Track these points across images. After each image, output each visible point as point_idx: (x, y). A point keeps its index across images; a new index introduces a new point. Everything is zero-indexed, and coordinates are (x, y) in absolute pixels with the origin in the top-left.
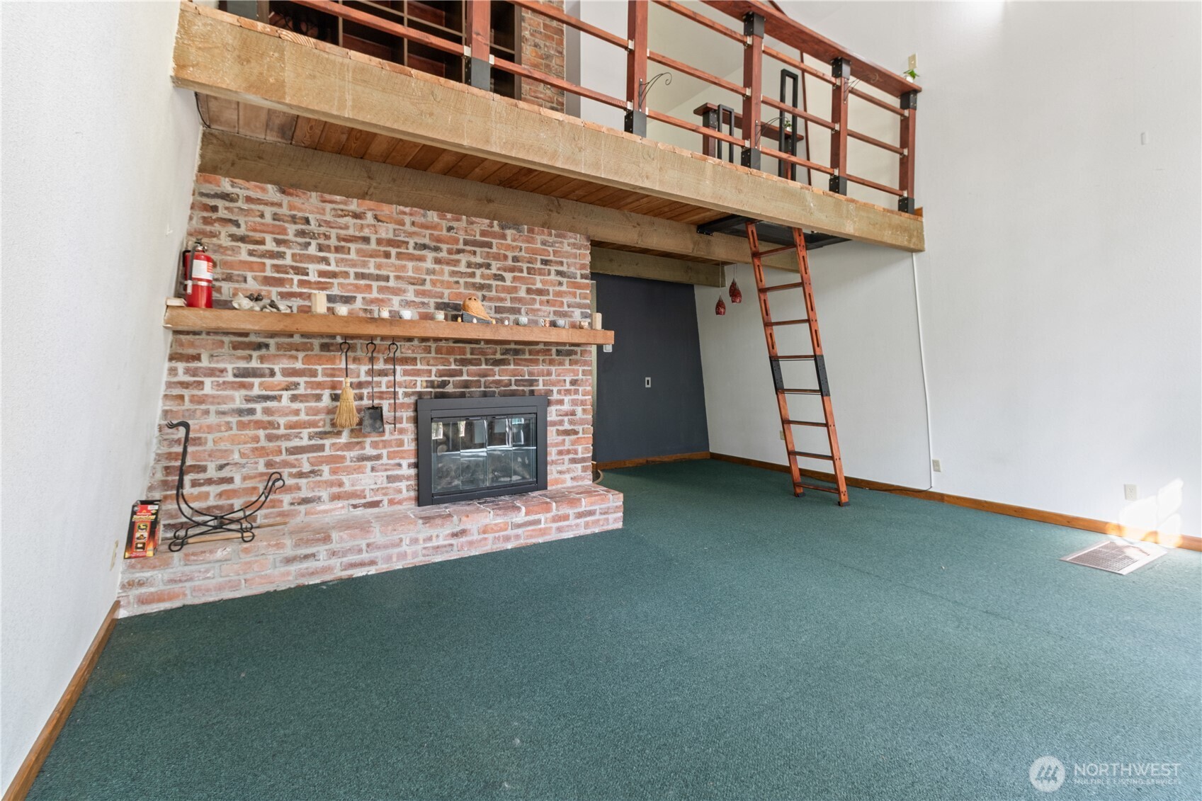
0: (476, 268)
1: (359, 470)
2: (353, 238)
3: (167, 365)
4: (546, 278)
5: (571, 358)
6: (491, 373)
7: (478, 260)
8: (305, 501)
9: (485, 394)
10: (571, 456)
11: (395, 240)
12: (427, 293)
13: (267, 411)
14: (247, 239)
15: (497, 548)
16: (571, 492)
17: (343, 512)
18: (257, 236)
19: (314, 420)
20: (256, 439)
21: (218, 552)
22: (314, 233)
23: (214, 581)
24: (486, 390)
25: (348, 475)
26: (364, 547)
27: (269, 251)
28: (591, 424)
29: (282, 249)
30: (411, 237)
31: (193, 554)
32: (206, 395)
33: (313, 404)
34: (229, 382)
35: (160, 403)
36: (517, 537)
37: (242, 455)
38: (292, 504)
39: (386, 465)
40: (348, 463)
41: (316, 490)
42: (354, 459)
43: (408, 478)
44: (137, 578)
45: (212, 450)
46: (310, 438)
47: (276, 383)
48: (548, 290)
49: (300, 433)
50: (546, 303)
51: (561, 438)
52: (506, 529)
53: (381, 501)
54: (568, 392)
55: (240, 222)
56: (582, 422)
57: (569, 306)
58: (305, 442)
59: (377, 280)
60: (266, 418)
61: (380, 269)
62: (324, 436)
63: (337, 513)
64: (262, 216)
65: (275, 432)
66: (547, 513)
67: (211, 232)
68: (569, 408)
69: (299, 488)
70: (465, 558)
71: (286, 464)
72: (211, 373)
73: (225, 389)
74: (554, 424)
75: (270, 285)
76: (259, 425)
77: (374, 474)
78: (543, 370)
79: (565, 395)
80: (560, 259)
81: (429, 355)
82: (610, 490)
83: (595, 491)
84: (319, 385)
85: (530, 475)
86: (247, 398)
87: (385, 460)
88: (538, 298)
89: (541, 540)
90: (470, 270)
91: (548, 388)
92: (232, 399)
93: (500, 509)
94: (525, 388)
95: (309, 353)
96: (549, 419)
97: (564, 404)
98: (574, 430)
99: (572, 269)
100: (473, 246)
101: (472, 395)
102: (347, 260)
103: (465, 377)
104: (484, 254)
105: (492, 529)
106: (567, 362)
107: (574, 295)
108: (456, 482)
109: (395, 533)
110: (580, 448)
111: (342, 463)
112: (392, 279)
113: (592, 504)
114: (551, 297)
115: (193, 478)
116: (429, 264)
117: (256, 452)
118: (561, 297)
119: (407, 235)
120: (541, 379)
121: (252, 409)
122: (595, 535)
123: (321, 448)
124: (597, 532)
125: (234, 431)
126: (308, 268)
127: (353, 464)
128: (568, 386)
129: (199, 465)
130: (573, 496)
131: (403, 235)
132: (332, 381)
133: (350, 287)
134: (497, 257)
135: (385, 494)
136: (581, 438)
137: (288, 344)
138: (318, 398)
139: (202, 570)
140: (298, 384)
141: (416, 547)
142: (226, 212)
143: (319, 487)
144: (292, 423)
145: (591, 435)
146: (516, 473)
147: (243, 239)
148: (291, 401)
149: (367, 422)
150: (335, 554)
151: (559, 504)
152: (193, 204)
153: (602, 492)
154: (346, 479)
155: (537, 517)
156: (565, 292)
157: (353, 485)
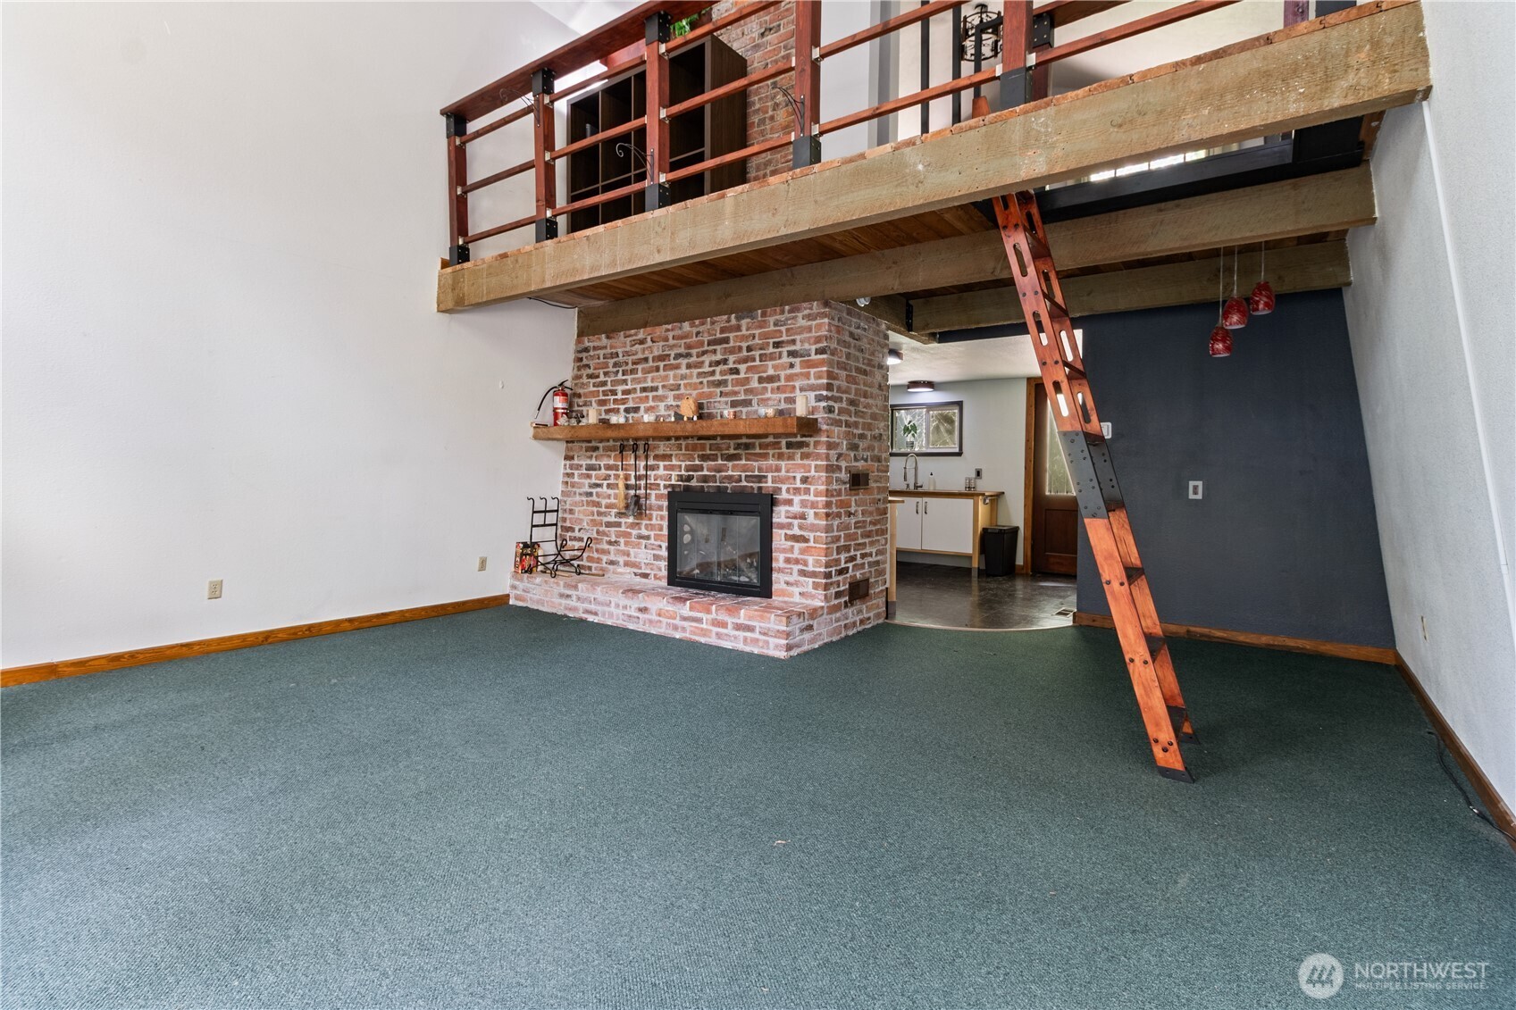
0: (716, 366)
1: (639, 546)
2: (640, 360)
3: (563, 462)
4: (777, 362)
5: (802, 451)
6: (725, 468)
7: (719, 357)
8: (612, 562)
9: (719, 489)
10: (801, 567)
11: (662, 355)
13: (597, 494)
14: (593, 376)
15: (668, 634)
16: (768, 604)
17: (629, 577)
18: (597, 372)
19: (617, 503)
20: (593, 513)
22: (621, 363)
23: (536, 597)
24: (721, 485)
25: (633, 548)
27: (602, 381)
28: (824, 531)
29: (607, 378)
30: (672, 349)
32: (575, 482)
33: (617, 491)
34: (583, 474)
35: (561, 485)
36: (684, 629)
37: (587, 523)
38: (607, 563)
39: (653, 544)
40: (633, 539)
41: (618, 556)
42: (636, 537)
44: (514, 584)
45: (577, 518)
46: (615, 516)
47: (601, 474)
48: (779, 375)
49: (611, 512)
50: (777, 390)
51: (790, 543)
52: (675, 618)
53: (650, 574)
54: (797, 491)
55: (590, 365)
56: (813, 528)
58: (613, 519)
59: (652, 391)
60: (597, 499)
62: (622, 516)
63: (627, 577)
64: (599, 358)
65: (600, 509)
66: (708, 613)
67: (580, 376)
68: (799, 509)
69: (610, 553)
70: (646, 632)
71: (604, 533)
72: (578, 467)
73: (582, 478)
74: (782, 526)
76: (594, 504)
77: (646, 550)
78: (772, 465)
79: (794, 494)
80: (793, 337)
81: (680, 452)
84: (620, 477)
85: (755, 578)
86: (590, 485)
87: (652, 541)
88: (769, 386)
90: (711, 369)
91: (777, 485)
92: (584, 485)
94: (754, 485)
95: (616, 453)
96: (774, 520)
97: (793, 505)
98: (804, 537)
99: (806, 346)
100: (714, 345)
101: (709, 490)
102: (636, 379)
103: (705, 472)
104: (723, 350)
105: (665, 614)
106: (798, 456)
107: (808, 376)
110: (810, 560)
111: (630, 538)
112: (660, 388)
113: (750, 619)
114: (783, 382)
115: (570, 535)
116: (683, 370)
117: (593, 523)
118: (793, 380)
119: (670, 348)
120: (770, 475)
121: (592, 492)
122: (751, 655)
123: (620, 525)
124: (755, 652)
125: (585, 507)
126: (618, 390)
127: (636, 540)
128: (798, 484)
129: (572, 527)
131: (667, 349)
134: (733, 351)
135: (651, 569)
136: (812, 547)
140: (610, 475)
142: (586, 360)
143: (619, 554)
144: (607, 504)
145: (824, 546)
146: (744, 573)
148: (607, 488)
149: (632, 507)
152: (574, 359)
154: (632, 551)
155: (699, 615)
156: (796, 375)
157: (635, 557)
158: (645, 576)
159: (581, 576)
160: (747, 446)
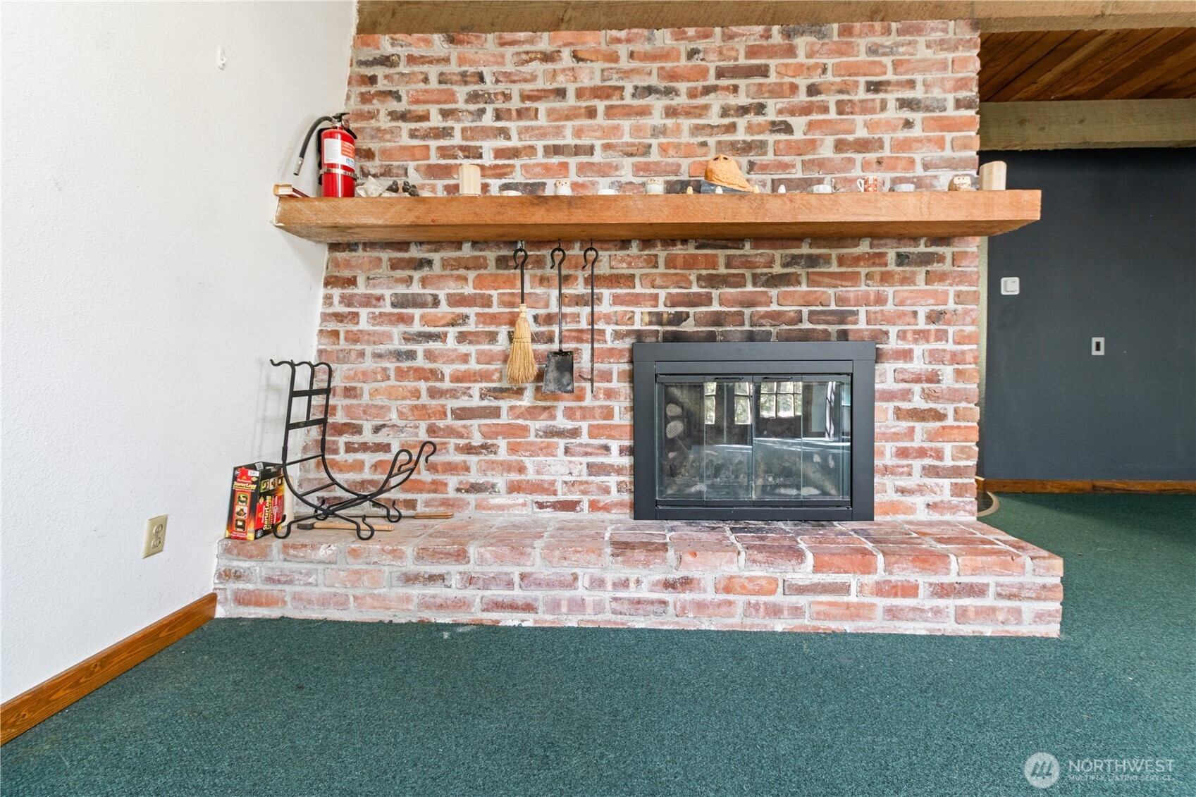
0: (738, 116)
1: (548, 450)
2: (543, 94)
3: (322, 291)
4: (876, 117)
5: (929, 268)
6: (763, 299)
7: (743, 100)
8: (474, 488)
9: (751, 337)
10: (928, 461)
11: (603, 87)
12: (653, 167)
13: (429, 355)
14: (408, 116)
15: (753, 625)
16: (925, 534)
17: (524, 512)
18: (420, 109)
19: (487, 371)
20: (416, 394)
21: (322, 549)
22: (489, 94)
23: (317, 590)
24: (754, 329)
25: (531, 456)
26: (517, 579)
27: (434, 128)
28: (976, 400)
29: (450, 123)
30: (628, 77)
31: (294, 547)
32: (361, 331)
33: (486, 347)
34: (385, 314)
35: (315, 339)
36: (796, 611)
37: (401, 415)
38: (458, 490)
39: (587, 445)
40: (532, 438)
41: (489, 473)
42: (541, 433)
43: (619, 471)
44: (233, 567)
45: (367, 405)
46: (482, 397)
47: (439, 315)
48: (880, 140)
49: (469, 388)
50: (875, 166)
51: (904, 425)
52: (773, 592)
53: (578, 502)
54: (922, 335)
55: (400, 93)
56: (954, 396)
57: (926, 167)
58: (476, 402)
59: (576, 154)
60: (429, 365)
61: (579, 137)
62: (500, 395)
63: (517, 512)
64: (426, 80)
65: (438, 384)
66: (864, 573)
67: (369, 112)
68: (924, 367)
69: (467, 469)
70: (688, 632)
71: (451, 432)
72: (368, 301)
73: (380, 324)
74: (889, 396)
75: (436, 177)
76: (420, 374)
77: (569, 458)
78: (867, 293)
79: (916, 341)
80: (909, 77)
81: (654, 271)
82: (1023, 544)
83: (984, 542)
84: (494, 319)
85: (838, 489)
86: (406, 336)
87: (584, 438)
88: (859, 157)
89: (849, 627)
90: (726, 121)
91: (878, 327)
92: (389, 337)
93: (761, 549)
94: (831, 328)
95: (482, 271)
96: (877, 386)
97: (911, 359)
98: (936, 411)
99: (936, 93)
100: (732, 77)
101: (726, 337)
102: (533, 128)
103: (716, 307)
104: (753, 89)
105: (743, 587)
106: (921, 277)
107: (940, 143)
108: (701, 487)
109: (566, 563)
110: (948, 448)
111: (524, 437)
112: (598, 150)
113: (975, 571)
114: (886, 152)
115: (347, 440)
116: (657, 119)
117: (416, 412)
118: (910, 149)
119: (622, 75)
120: (862, 311)
121: (411, 351)
122: (982, 641)
123: (496, 412)
124: (988, 634)
125: (392, 382)
126: (481, 147)
127: (539, 440)
128: (922, 324)
129: (354, 424)
130: (929, 544)
131: (615, 76)
132: (511, 312)
133: (538, 170)
134: (776, 92)
135: (584, 493)
136: (952, 427)
137: (455, 260)
138: (492, 337)
139: (303, 571)
140: (467, 317)
141: (601, 593)
142: (385, 82)
143: (493, 469)
144: (459, 374)
145: (975, 424)
146: (808, 483)
147: (403, 117)
148: (459, 342)
149: (552, 375)
150: (473, 581)
151: (893, 559)
152: (350, 77)
153: (1003, 547)
154: (529, 462)
155: (840, 578)
156: (918, 140)
157: (538, 473)
158: (570, 506)
159: (403, 523)
160: (812, 261)
